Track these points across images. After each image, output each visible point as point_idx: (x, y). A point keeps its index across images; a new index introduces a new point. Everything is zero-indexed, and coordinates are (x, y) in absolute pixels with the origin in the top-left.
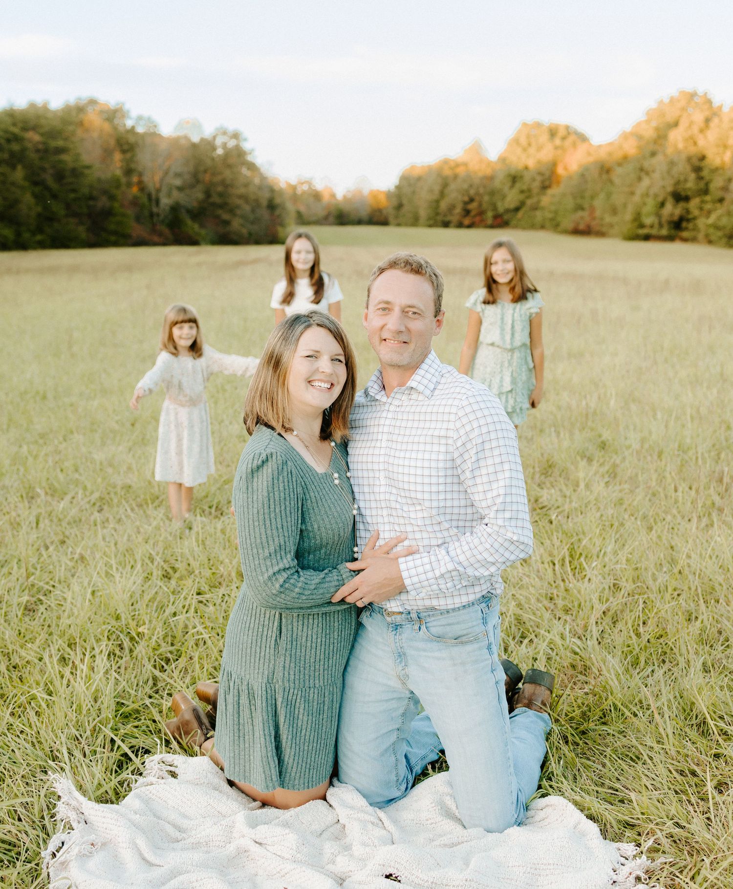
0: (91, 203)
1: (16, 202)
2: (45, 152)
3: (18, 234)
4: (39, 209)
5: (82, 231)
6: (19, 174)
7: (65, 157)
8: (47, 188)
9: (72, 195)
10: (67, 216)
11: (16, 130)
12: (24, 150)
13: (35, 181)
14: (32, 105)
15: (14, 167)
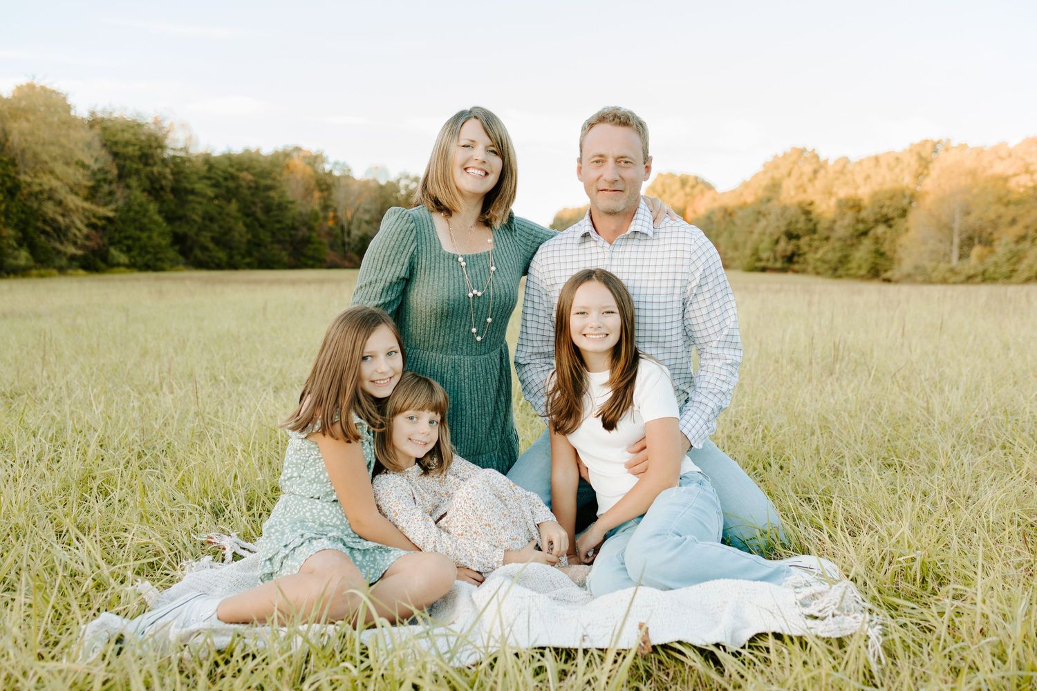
0: (293, 232)
1: (230, 229)
2: (256, 189)
3: (231, 257)
4: (249, 236)
5: (285, 256)
6: (233, 206)
7: (272, 194)
8: (257, 219)
9: (278, 226)
10: (272, 243)
11: (232, 170)
12: (238, 187)
13: (247, 212)
14: (247, 151)
15: (229, 201)
